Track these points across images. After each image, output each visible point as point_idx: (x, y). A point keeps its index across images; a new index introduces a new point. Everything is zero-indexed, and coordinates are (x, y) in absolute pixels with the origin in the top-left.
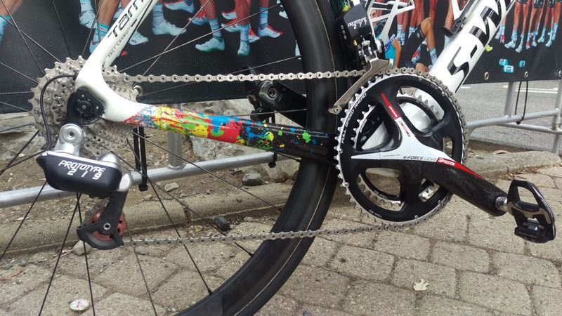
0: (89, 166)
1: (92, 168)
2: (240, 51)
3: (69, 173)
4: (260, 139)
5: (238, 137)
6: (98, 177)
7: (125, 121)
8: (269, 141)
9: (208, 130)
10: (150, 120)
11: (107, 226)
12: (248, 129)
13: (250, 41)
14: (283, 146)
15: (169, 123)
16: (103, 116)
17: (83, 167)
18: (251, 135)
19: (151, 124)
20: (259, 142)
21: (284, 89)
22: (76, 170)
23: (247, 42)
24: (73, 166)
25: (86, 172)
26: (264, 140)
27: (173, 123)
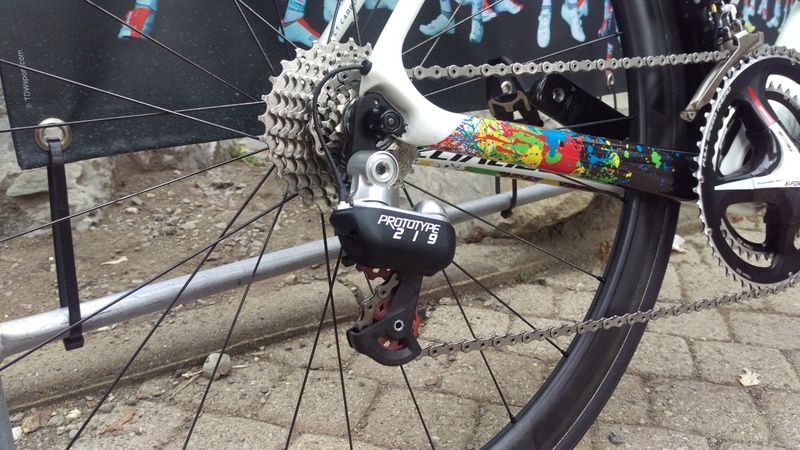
0: (418, 222)
1: (423, 226)
2: (472, 36)
3: (395, 237)
4: (604, 165)
5: (579, 163)
6: (435, 240)
7: (439, 144)
8: (614, 168)
9: (543, 154)
10: (472, 141)
11: (399, 325)
12: (590, 149)
13: (484, 20)
14: (629, 175)
15: (496, 144)
16: (404, 138)
17: (411, 225)
18: (594, 159)
19: (472, 147)
20: (602, 171)
21: (573, 89)
22: (402, 230)
23: (480, 21)
24: (398, 223)
25: (417, 232)
26: (609, 166)
27: (500, 144)
